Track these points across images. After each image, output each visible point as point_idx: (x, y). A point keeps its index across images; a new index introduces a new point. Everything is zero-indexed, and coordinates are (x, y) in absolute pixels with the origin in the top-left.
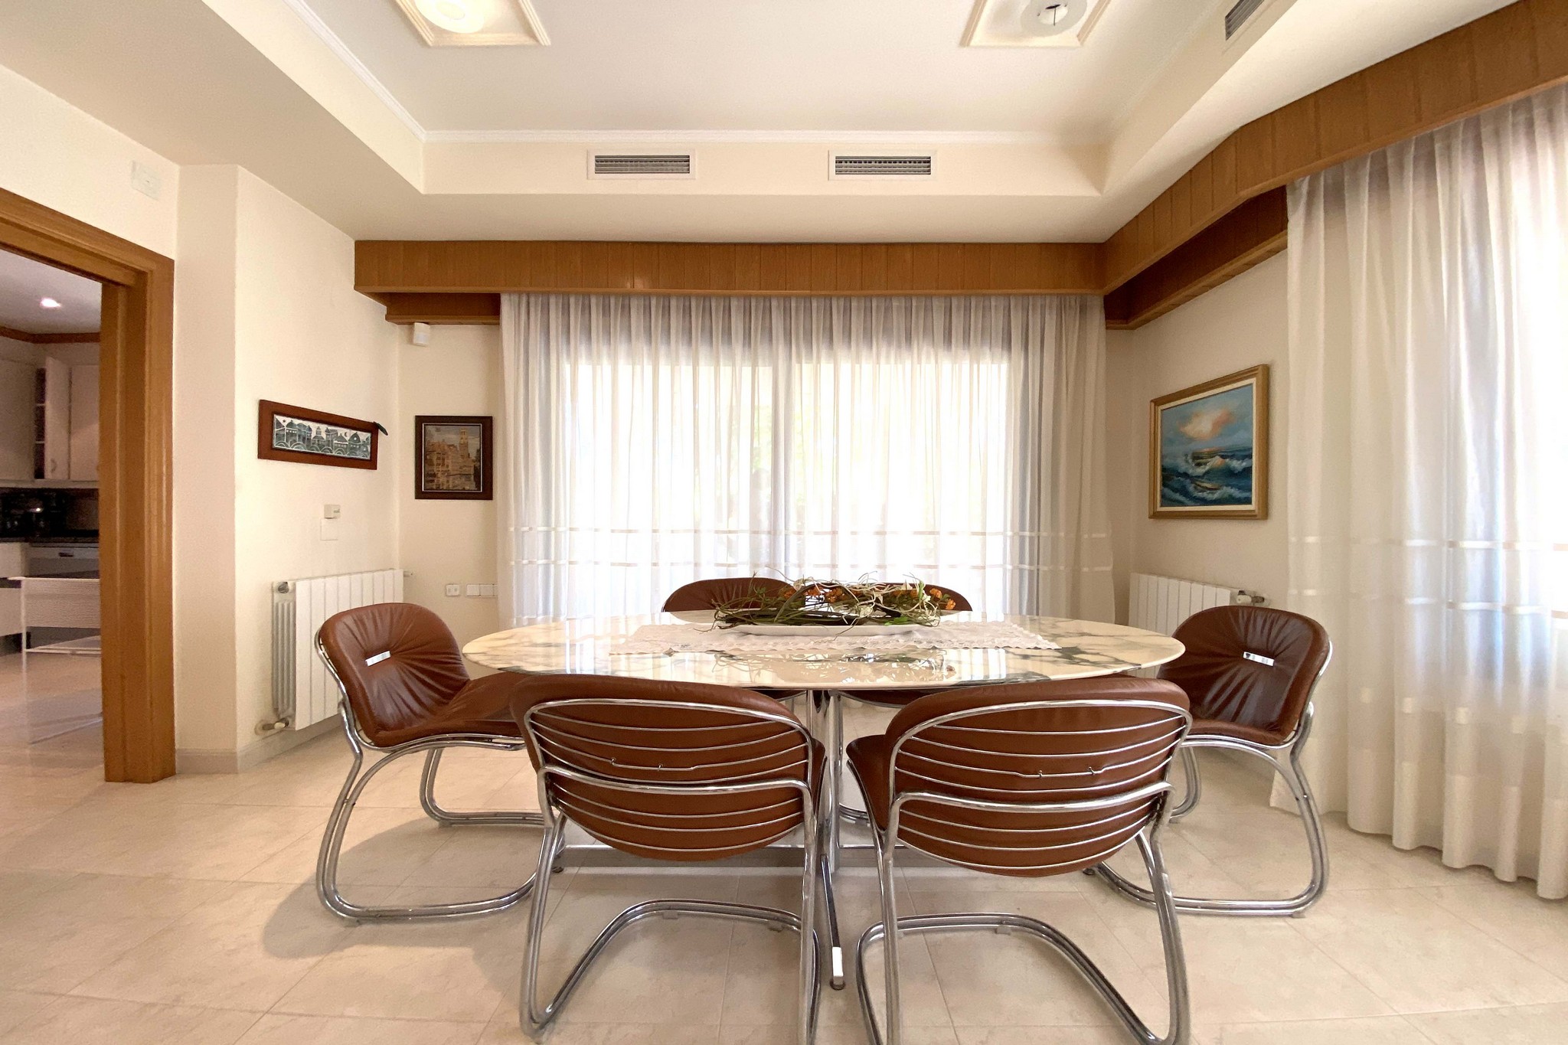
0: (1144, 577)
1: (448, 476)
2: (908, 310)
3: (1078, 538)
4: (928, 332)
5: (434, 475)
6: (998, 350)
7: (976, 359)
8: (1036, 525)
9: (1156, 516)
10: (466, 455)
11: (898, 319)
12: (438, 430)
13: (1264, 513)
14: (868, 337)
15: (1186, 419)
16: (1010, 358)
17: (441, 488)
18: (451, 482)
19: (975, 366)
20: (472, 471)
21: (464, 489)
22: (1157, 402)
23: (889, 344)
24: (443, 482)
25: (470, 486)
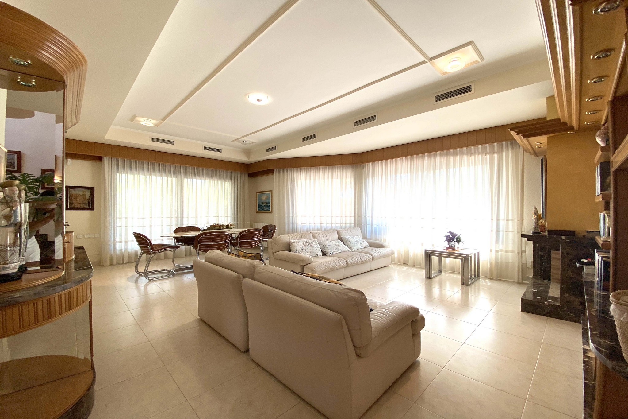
0: (255, 223)
1: (78, 203)
2: (212, 170)
3: (244, 216)
4: (216, 176)
5: (73, 203)
6: (229, 181)
7: (225, 181)
8: (237, 215)
9: (257, 212)
10: (85, 198)
11: (209, 172)
12: (74, 190)
13: (272, 212)
14: (203, 175)
15: (261, 196)
16: (232, 182)
17: (75, 207)
18: (79, 205)
19: (225, 182)
20: (87, 202)
21: (84, 207)
22: (257, 192)
23: (208, 177)
24: (76, 205)
25: (87, 206)
